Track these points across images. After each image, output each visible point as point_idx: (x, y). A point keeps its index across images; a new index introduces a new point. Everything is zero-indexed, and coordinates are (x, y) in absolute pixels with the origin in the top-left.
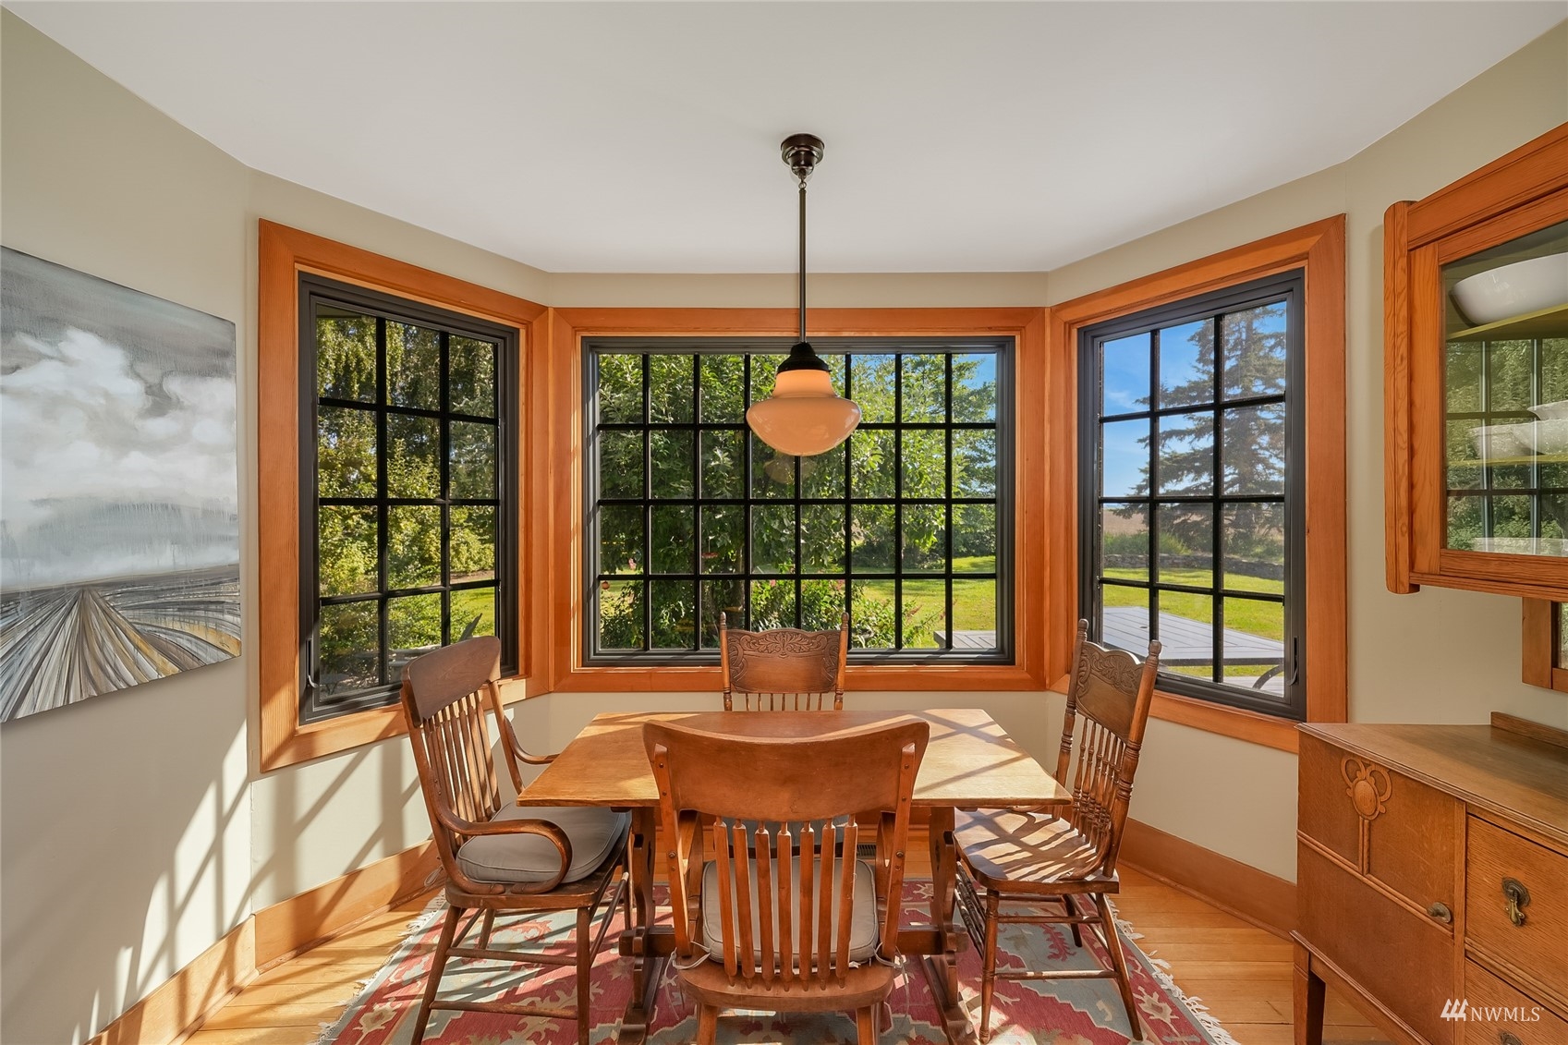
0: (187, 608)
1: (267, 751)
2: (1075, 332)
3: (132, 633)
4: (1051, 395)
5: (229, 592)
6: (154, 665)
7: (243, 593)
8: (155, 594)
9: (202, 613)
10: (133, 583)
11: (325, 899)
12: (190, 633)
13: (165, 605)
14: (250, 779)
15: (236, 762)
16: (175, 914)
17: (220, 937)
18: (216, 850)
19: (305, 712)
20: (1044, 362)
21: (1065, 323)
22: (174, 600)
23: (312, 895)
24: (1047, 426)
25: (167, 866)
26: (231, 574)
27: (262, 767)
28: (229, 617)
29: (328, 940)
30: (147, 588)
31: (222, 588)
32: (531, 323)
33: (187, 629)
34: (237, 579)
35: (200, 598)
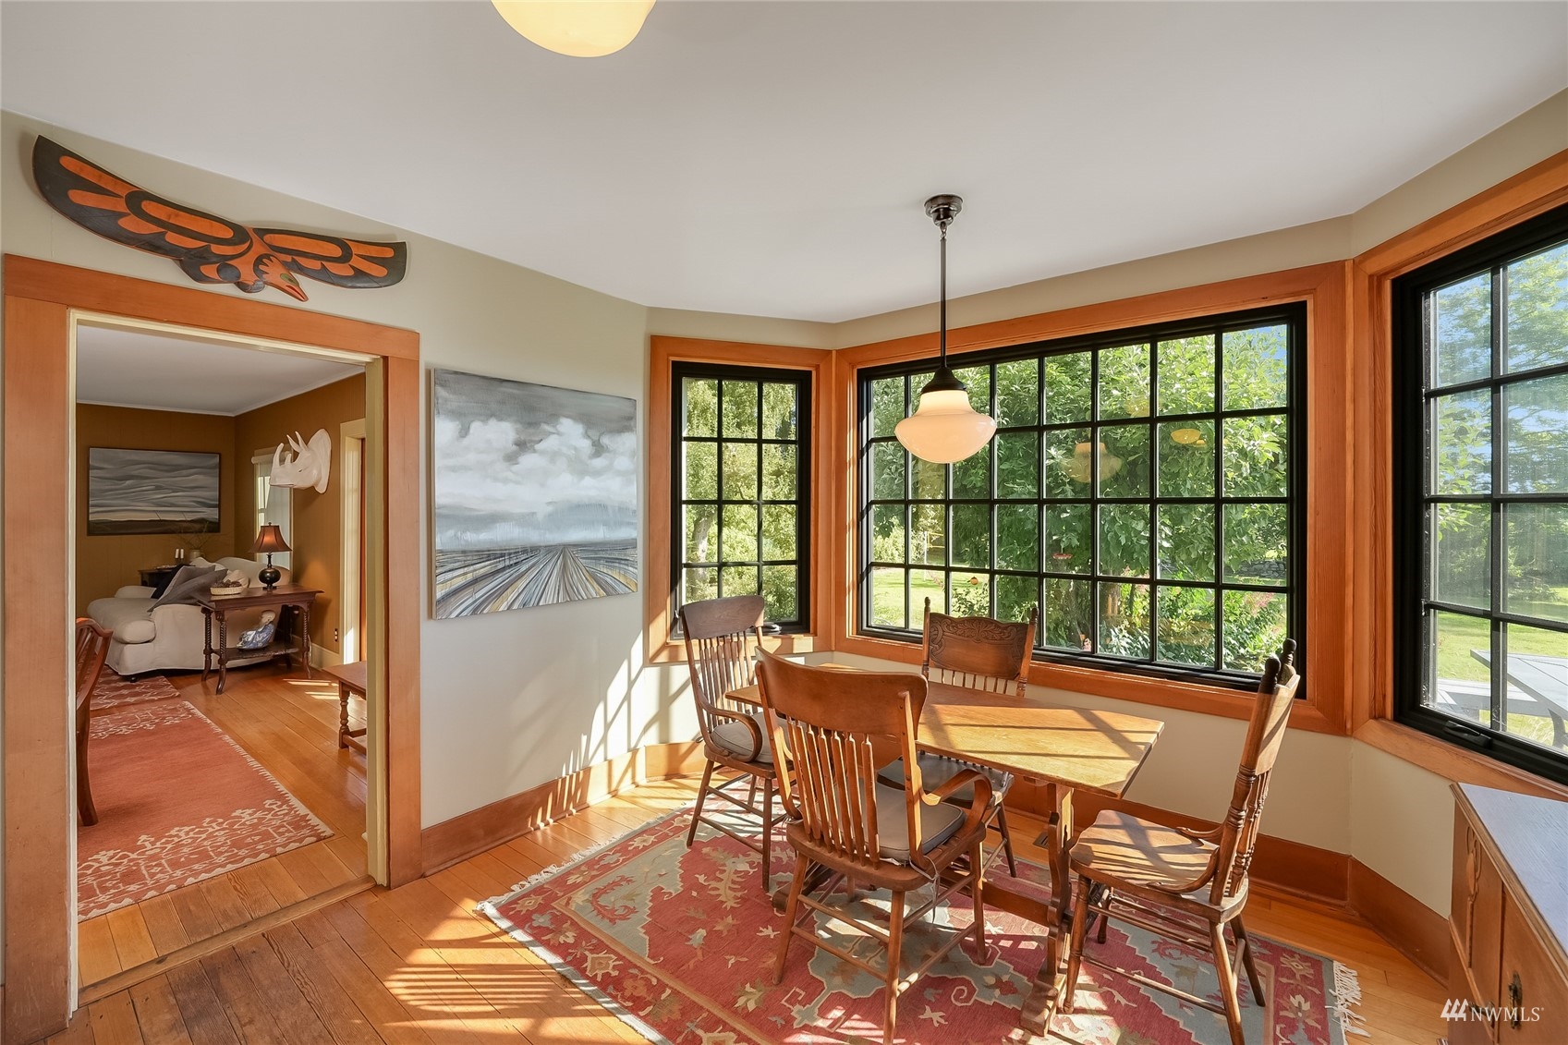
0: (611, 561)
1: (652, 652)
2: (1388, 285)
3: (585, 571)
4: (1354, 369)
5: (629, 554)
6: (594, 590)
7: (639, 554)
8: (595, 552)
9: (617, 565)
10: (585, 546)
11: (684, 749)
12: (612, 574)
13: (600, 559)
14: (644, 666)
15: (637, 651)
16: (607, 726)
17: (629, 750)
18: (627, 697)
19: (673, 632)
20: (1344, 328)
21: (1371, 277)
22: (605, 556)
23: (677, 745)
24: (1349, 406)
25: (603, 697)
26: (632, 544)
27: (649, 661)
28: (631, 569)
29: (685, 777)
30: (591, 548)
31: (628, 552)
32: (819, 365)
33: (610, 573)
34: (636, 547)
35: (617, 556)
